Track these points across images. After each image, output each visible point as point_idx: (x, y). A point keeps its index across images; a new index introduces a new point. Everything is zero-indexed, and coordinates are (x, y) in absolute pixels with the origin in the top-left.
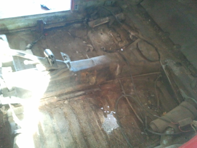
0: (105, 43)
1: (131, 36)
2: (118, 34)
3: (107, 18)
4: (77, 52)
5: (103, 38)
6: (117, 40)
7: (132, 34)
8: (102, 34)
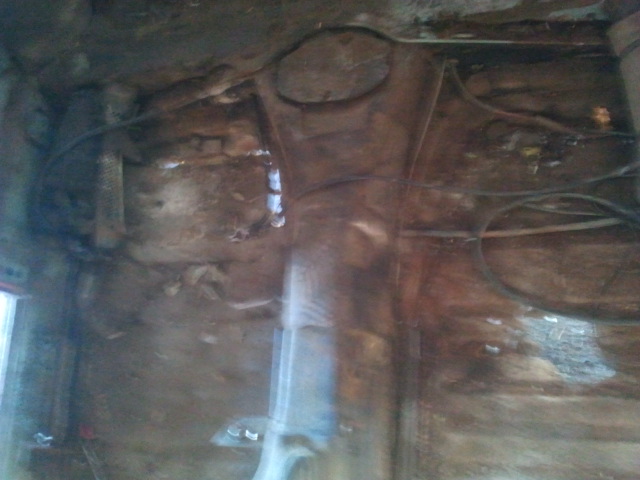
0: (205, 210)
1: (225, 100)
2: (185, 140)
3: (107, 160)
4: (209, 339)
5: (180, 205)
6: (211, 156)
7: (217, 91)
8: (160, 204)
